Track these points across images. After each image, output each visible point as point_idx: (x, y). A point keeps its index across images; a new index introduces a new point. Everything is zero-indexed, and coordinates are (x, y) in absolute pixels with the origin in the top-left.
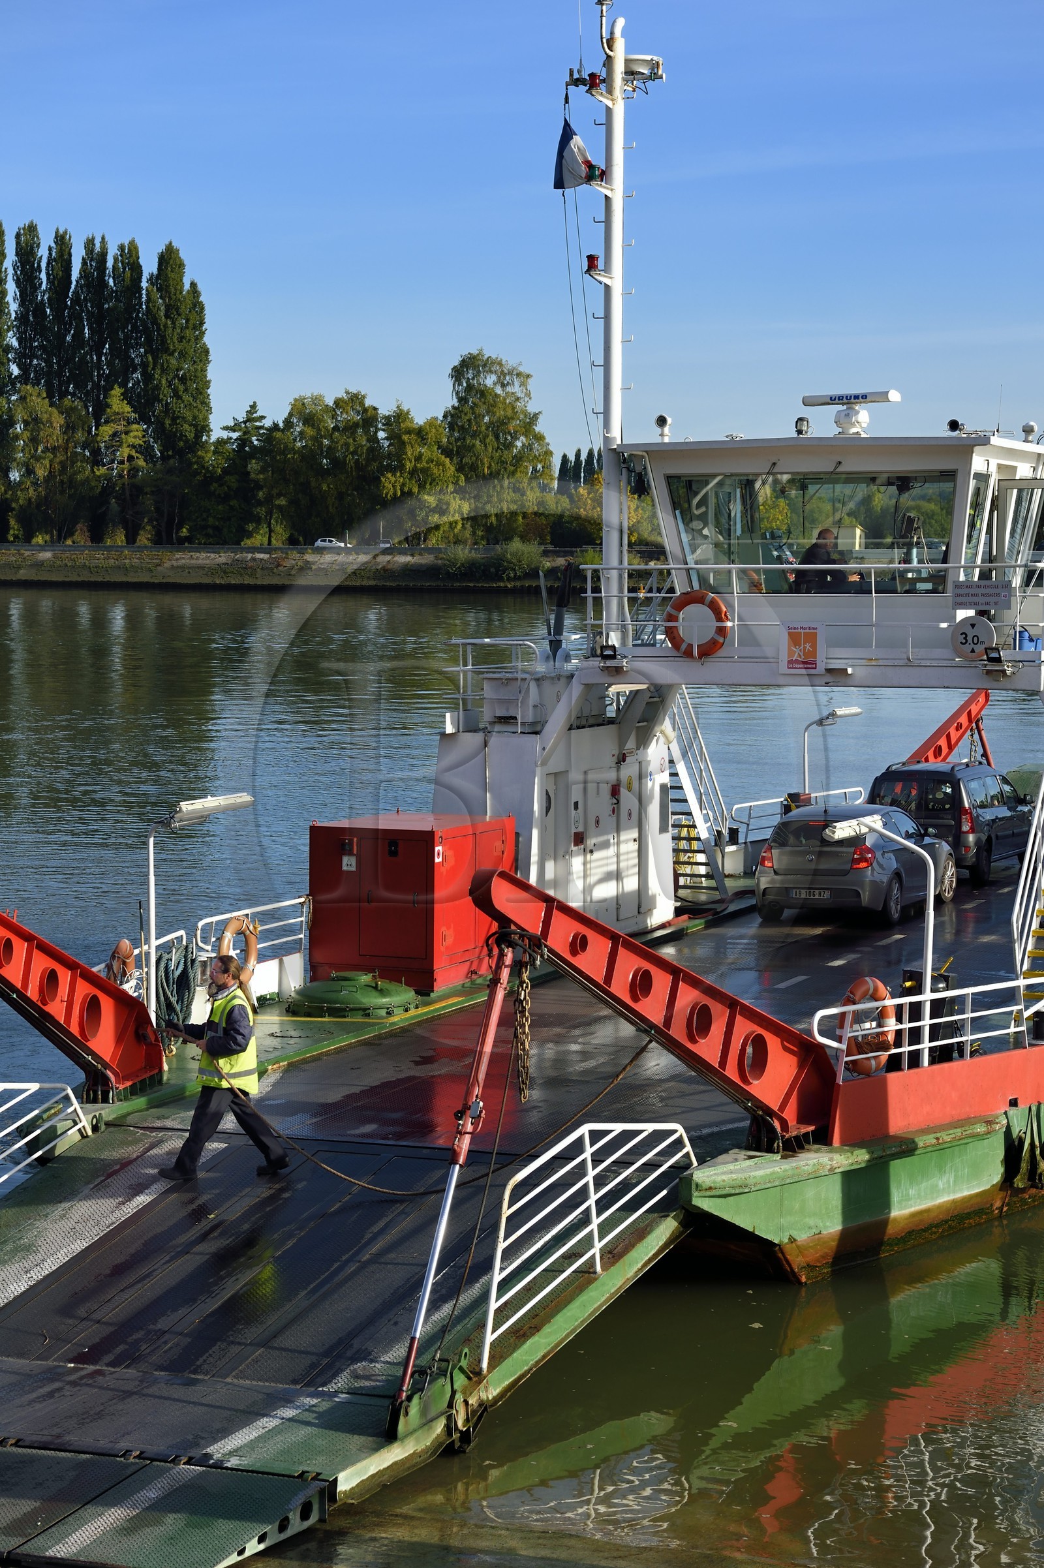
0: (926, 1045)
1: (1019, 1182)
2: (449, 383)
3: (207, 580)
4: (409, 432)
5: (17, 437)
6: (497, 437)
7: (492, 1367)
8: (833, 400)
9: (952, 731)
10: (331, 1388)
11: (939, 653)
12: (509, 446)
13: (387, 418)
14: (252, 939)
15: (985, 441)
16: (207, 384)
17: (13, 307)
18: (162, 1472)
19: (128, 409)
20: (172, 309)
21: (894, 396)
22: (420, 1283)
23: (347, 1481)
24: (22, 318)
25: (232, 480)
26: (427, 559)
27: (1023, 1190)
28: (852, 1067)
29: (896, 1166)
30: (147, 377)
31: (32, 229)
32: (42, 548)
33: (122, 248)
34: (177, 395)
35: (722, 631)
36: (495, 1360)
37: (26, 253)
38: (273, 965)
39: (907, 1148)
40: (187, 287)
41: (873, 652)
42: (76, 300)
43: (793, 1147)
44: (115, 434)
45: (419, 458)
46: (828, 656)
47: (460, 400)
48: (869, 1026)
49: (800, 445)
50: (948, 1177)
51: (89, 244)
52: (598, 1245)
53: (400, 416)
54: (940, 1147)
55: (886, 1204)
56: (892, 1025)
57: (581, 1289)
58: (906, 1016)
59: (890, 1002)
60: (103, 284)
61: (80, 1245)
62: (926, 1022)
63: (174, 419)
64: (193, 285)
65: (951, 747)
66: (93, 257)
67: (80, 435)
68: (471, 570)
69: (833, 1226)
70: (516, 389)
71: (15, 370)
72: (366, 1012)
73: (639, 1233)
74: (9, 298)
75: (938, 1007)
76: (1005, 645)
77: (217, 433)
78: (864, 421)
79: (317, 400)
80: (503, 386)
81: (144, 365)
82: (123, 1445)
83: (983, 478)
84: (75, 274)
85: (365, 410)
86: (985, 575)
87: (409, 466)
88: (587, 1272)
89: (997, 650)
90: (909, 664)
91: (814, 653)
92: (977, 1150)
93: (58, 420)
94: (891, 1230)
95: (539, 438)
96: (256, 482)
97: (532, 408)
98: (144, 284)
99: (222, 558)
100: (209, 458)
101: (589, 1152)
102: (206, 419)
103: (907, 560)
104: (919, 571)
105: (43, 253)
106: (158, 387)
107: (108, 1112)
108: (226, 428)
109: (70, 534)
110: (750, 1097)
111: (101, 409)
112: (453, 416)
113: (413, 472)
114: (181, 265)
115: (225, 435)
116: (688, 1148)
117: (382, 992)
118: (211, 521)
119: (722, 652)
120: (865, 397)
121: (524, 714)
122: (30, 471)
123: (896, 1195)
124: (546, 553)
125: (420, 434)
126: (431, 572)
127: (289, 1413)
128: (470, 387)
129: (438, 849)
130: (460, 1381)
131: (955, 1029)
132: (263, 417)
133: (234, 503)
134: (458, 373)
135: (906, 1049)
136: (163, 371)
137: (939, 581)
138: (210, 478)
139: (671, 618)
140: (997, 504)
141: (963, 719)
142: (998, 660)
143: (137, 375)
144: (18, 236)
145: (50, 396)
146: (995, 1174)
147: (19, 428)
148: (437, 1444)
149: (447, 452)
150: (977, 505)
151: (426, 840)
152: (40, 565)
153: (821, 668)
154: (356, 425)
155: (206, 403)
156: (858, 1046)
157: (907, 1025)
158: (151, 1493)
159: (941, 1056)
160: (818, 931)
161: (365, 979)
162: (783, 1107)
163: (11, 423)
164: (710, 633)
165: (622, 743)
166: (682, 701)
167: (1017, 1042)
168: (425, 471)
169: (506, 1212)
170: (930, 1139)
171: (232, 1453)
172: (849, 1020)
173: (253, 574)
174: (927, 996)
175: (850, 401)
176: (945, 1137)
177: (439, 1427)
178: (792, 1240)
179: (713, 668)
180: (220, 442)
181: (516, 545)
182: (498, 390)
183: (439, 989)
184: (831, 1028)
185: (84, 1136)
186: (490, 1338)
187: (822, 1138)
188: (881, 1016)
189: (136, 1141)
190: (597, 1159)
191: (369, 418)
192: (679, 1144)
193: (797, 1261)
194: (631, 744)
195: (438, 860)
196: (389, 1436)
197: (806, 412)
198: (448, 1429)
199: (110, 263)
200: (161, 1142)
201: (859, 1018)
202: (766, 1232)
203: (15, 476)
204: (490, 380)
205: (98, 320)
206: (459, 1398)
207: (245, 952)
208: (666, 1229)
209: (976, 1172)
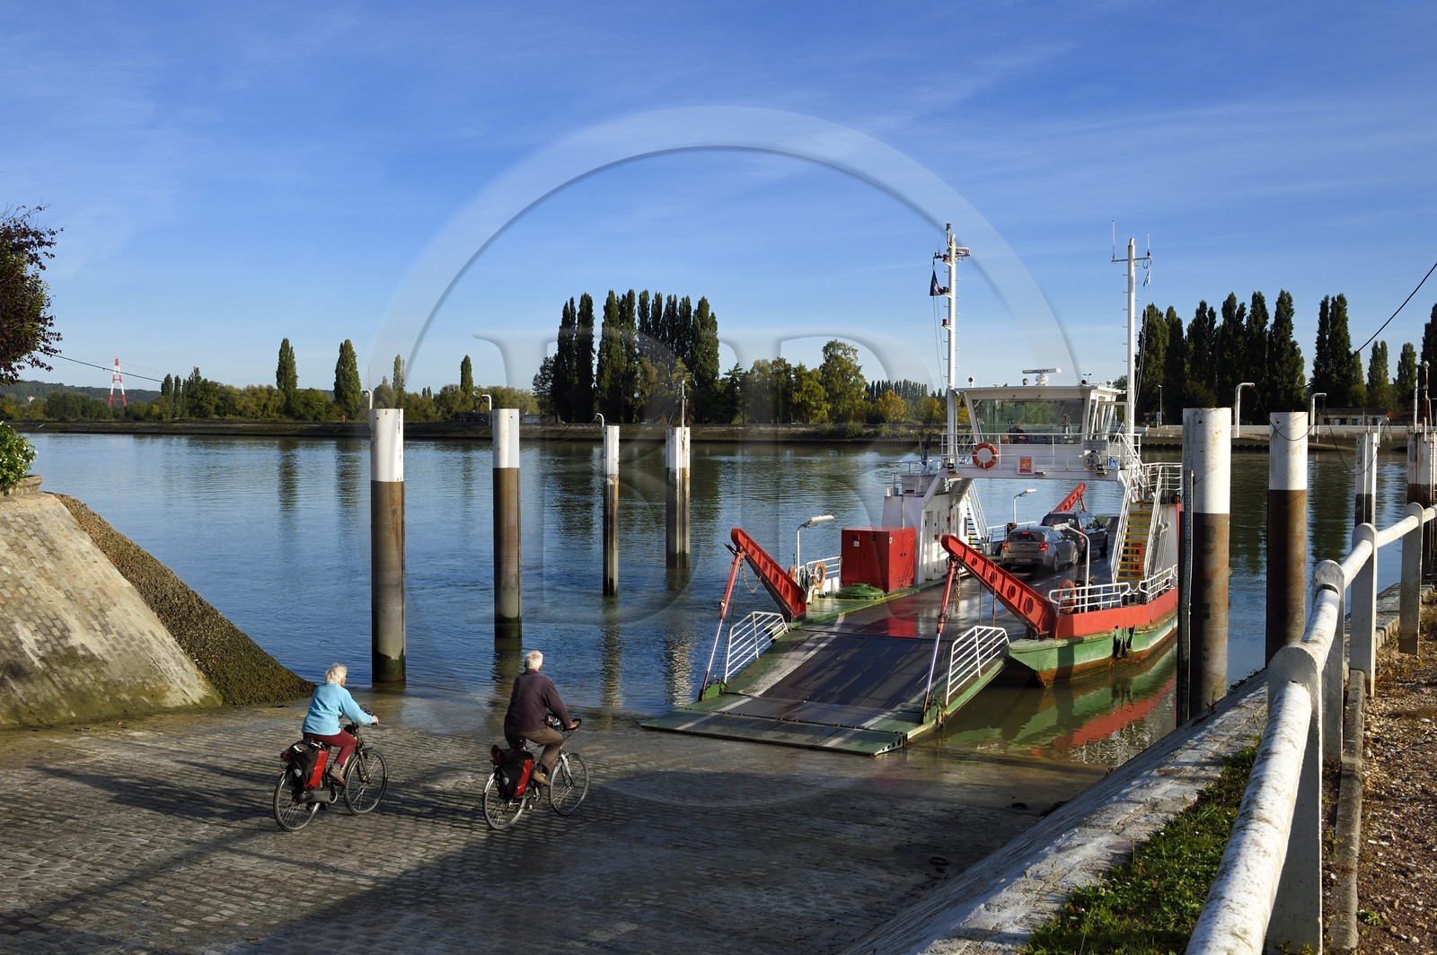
0: (1086, 605)
1: (1119, 656)
2: (822, 353)
3: (717, 439)
4: (805, 374)
5: (638, 379)
6: (843, 377)
7: (949, 704)
8: (1034, 372)
9: (1071, 499)
10: (895, 709)
11: (1080, 466)
12: (849, 380)
13: (795, 369)
14: (824, 571)
15: (1096, 388)
16: (718, 355)
17: (638, 325)
18: (848, 731)
19: (684, 366)
20: (704, 325)
21: (1059, 370)
22: (929, 669)
23: (910, 735)
24: (641, 330)
25: (728, 396)
26: (812, 429)
27: (1120, 659)
28: (1062, 611)
29: (1076, 647)
30: (692, 353)
31: (646, 293)
32: (648, 426)
33: (683, 299)
34: (705, 360)
35: (994, 458)
36: (950, 702)
37: (643, 302)
38: (830, 580)
39: (1081, 641)
40: (710, 315)
41: (1053, 466)
42: (663, 321)
43: (1042, 638)
44: (679, 377)
45: (809, 386)
46: (1036, 468)
47: (827, 361)
48: (1067, 597)
49: (1024, 389)
50: (1094, 652)
51: (669, 298)
52: (980, 667)
53: (801, 368)
54: (1092, 641)
55: (1073, 660)
56: (1075, 597)
57: (974, 682)
58: (1080, 594)
59: (1074, 589)
60: (675, 314)
61: (796, 667)
62: (1087, 596)
63: (704, 370)
64: (713, 314)
65: (1070, 506)
66: (671, 303)
67: (664, 378)
68: (831, 434)
69: (1055, 666)
70: (851, 356)
71: (637, 351)
72: (866, 598)
73: (991, 665)
74: (636, 321)
75: (1091, 591)
76: (1104, 464)
77: (721, 376)
78: (1047, 380)
79: (765, 361)
80: (846, 355)
81: (691, 348)
82: (834, 723)
83: (1094, 401)
84: (663, 311)
85: (786, 366)
86: (1094, 437)
87: (804, 389)
88: (976, 676)
89: (1101, 465)
90: (1067, 470)
91: (1030, 466)
92: (1102, 644)
93: (655, 371)
94: (1074, 670)
95: (861, 377)
96: (738, 396)
97: (858, 364)
98: (692, 314)
99: (724, 429)
100: (719, 387)
101: (977, 635)
102: (717, 370)
103: (1064, 432)
104: (1068, 436)
105: (650, 302)
106: (697, 357)
107: (793, 625)
108: (725, 374)
109: (659, 419)
110: (1028, 619)
111: (673, 366)
112: (824, 368)
113: (806, 392)
114: (708, 306)
115: (725, 376)
116: (1006, 637)
117: (872, 591)
118: (719, 413)
119: (995, 466)
120: (1047, 371)
121: (917, 489)
122: (642, 393)
123: (1076, 656)
124: (864, 426)
125: (809, 375)
126: (814, 434)
127: (884, 716)
128: (831, 355)
129: (891, 538)
130: (940, 708)
131: (1098, 600)
132: (741, 369)
133: (729, 405)
134: (826, 350)
135: (1080, 606)
136: (699, 350)
137: (1077, 440)
138: (719, 395)
139: (975, 453)
140: (1099, 411)
141: (1075, 495)
142: (1102, 469)
143: (688, 352)
144: (640, 296)
145: (652, 362)
146: (1110, 653)
147: (638, 375)
148: (934, 727)
149: (821, 383)
150: (1092, 412)
151: (886, 535)
152: (647, 432)
153: (1033, 472)
154: (782, 372)
155: (717, 363)
156: (1064, 604)
157: (1080, 597)
158: (850, 735)
159: (1091, 609)
160: (1027, 574)
161: (865, 586)
162: (1038, 624)
163: (635, 373)
164: (990, 459)
165: (951, 502)
166: (972, 487)
167: (1117, 606)
168: (812, 391)
169: (953, 653)
170: (1089, 638)
171: (872, 726)
172: (1061, 594)
173: (737, 435)
174: (1087, 587)
175: (1041, 372)
176: (1094, 637)
177: (934, 722)
178: (1042, 670)
179: (990, 472)
180: (723, 380)
181: (851, 423)
182: (843, 357)
183: (891, 590)
184: (1056, 596)
185: (786, 633)
186: (948, 694)
187: (1052, 636)
188: (1071, 595)
189: (804, 635)
190: (979, 638)
191: (788, 369)
192: (1003, 636)
193: (1043, 678)
194: (954, 502)
195: (891, 542)
196: (921, 722)
197: (1026, 376)
198: (937, 722)
199: (678, 306)
200: (813, 635)
201: (1065, 593)
202: (1034, 667)
203: (636, 395)
204: (840, 352)
205: (672, 329)
206: (940, 713)
207: (821, 576)
208: (1000, 664)
209: (1103, 651)
